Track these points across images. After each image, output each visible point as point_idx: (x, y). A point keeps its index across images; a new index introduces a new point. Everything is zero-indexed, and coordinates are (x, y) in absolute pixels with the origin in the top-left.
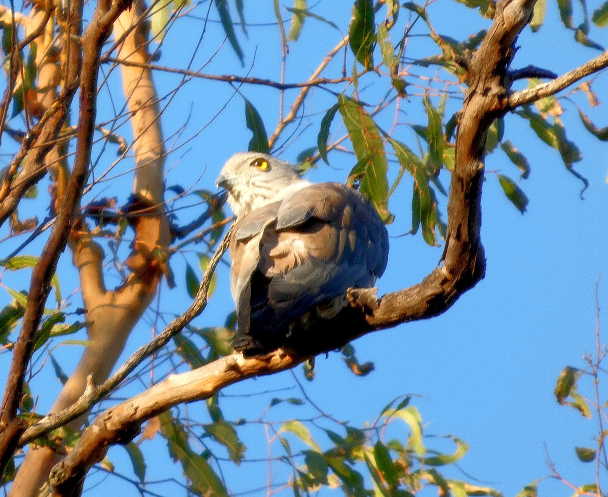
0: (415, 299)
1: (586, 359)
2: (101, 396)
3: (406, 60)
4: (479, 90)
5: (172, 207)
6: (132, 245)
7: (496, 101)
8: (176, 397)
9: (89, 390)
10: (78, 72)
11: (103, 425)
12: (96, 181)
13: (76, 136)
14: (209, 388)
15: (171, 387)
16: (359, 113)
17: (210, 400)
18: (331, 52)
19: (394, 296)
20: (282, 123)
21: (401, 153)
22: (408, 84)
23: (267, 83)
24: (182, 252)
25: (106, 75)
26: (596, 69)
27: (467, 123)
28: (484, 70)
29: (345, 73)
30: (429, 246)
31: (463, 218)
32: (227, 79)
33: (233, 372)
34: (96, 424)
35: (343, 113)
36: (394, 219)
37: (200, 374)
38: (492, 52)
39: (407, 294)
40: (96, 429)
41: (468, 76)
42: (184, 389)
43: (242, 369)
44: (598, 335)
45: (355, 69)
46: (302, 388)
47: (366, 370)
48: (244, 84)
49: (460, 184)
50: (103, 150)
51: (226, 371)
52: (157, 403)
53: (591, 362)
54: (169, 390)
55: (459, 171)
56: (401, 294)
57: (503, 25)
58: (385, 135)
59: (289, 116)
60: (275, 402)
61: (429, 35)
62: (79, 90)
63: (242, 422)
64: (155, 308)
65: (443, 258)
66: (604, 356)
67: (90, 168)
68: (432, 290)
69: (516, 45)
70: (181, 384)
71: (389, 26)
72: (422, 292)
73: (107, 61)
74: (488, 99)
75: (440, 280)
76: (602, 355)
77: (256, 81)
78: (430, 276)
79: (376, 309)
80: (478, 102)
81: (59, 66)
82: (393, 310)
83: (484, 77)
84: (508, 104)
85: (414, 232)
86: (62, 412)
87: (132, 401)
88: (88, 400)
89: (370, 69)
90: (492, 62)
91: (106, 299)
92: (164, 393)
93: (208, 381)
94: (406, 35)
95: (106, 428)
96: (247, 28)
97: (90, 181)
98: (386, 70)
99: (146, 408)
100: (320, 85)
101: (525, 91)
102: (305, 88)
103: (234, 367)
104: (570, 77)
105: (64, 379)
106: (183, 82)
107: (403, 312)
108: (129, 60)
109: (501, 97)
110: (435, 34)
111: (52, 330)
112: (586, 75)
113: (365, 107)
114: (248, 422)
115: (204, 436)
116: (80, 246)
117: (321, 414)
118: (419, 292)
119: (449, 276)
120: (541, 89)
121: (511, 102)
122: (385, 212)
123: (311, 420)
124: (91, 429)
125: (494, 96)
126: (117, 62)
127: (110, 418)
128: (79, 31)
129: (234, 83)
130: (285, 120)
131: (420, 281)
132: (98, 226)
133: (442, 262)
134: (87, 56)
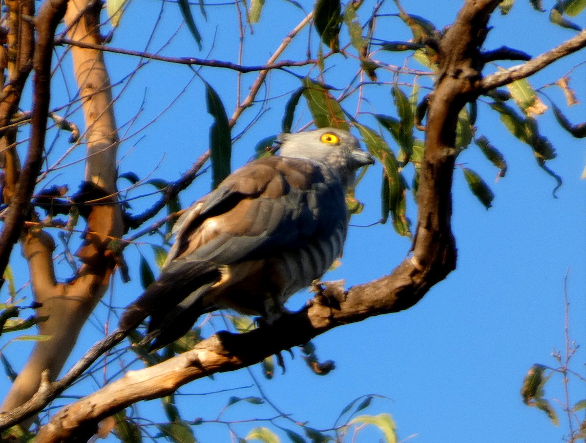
0: (384, 291)
1: (554, 356)
2: (56, 393)
3: (373, 41)
4: (450, 73)
5: (125, 197)
6: (84, 236)
7: (468, 85)
8: (135, 394)
9: (44, 387)
10: (31, 55)
11: (59, 423)
12: (50, 168)
13: (29, 122)
14: (169, 384)
15: (129, 384)
16: (324, 97)
17: (167, 399)
18: (291, 33)
19: (361, 289)
20: (239, 107)
21: (369, 138)
22: (377, 67)
23: (228, 66)
24: (136, 244)
25: (60, 58)
26: (572, 50)
27: (437, 107)
28: (455, 52)
29: (309, 55)
30: (399, 235)
31: (434, 206)
32: (187, 62)
33: (194, 368)
34: (51, 422)
35: (309, 97)
36: (363, 207)
37: (160, 370)
38: (463, 33)
39: (375, 287)
40: (52, 428)
41: (439, 58)
42: (143, 385)
43: (204, 365)
44: (567, 330)
45: (321, 51)
46: (259, 387)
47: (326, 369)
48: (205, 67)
49: (430, 171)
50: (58, 136)
51: (187, 367)
52: (115, 400)
53: (560, 359)
54: (127, 386)
55: (429, 158)
56: (369, 286)
57: (475, 4)
58: (353, 120)
59: (247, 100)
60: (234, 400)
61: (398, 15)
62: (32, 74)
63: (199, 422)
64: (108, 303)
65: (413, 249)
66: (574, 352)
67: (44, 155)
68: (402, 281)
69: (489, 25)
70: (140, 380)
71: (356, 5)
72: (391, 284)
73: (61, 43)
74: (458, 83)
75: (409, 272)
76: (571, 351)
77: (217, 64)
78: (399, 267)
79: (343, 301)
80: (450, 84)
81: (6, 48)
82: (360, 303)
83: (454, 58)
84: (481, 87)
85: (384, 221)
86: (15, 410)
87: (89, 398)
88: (43, 397)
89: (336, 51)
90: (463, 43)
91: (58, 291)
92: (122, 390)
93: (168, 377)
94: (375, 16)
95: (62, 427)
96: (206, 8)
97: (44, 168)
98: (354, 52)
99: (103, 406)
100: (283, 67)
101: (498, 74)
102: (263, 72)
103: (195, 363)
104: (545, 58)
105: (13, 376)
106: (141, 65)
107: (371, 304)
108: (83, 42)
109: (472, 79)
110: (404, 14)
111: (5, 325)
112: (562, 56)
113: (330, 91)
114: (204, 422)
115: (160, 436)
116: (29, 236)
117: (279, 414)
118: (388, 284)
119: (419, 267)
120: (515, 71)
121: (484, 85)
122: (353, 201)
123: (270, 420)
124: (47, 428)
125: (466, 78)
126: (72, 44)
127: (66, 416)
128: (32, 12)
129: (194, 66)
130: (242, 104)
131: (389, 273)
132: (48, 216)
133: (413, 253)
134: (39, 38)
